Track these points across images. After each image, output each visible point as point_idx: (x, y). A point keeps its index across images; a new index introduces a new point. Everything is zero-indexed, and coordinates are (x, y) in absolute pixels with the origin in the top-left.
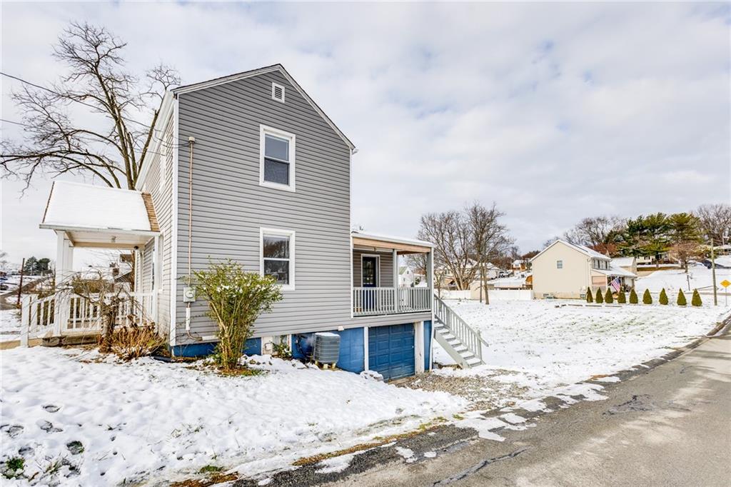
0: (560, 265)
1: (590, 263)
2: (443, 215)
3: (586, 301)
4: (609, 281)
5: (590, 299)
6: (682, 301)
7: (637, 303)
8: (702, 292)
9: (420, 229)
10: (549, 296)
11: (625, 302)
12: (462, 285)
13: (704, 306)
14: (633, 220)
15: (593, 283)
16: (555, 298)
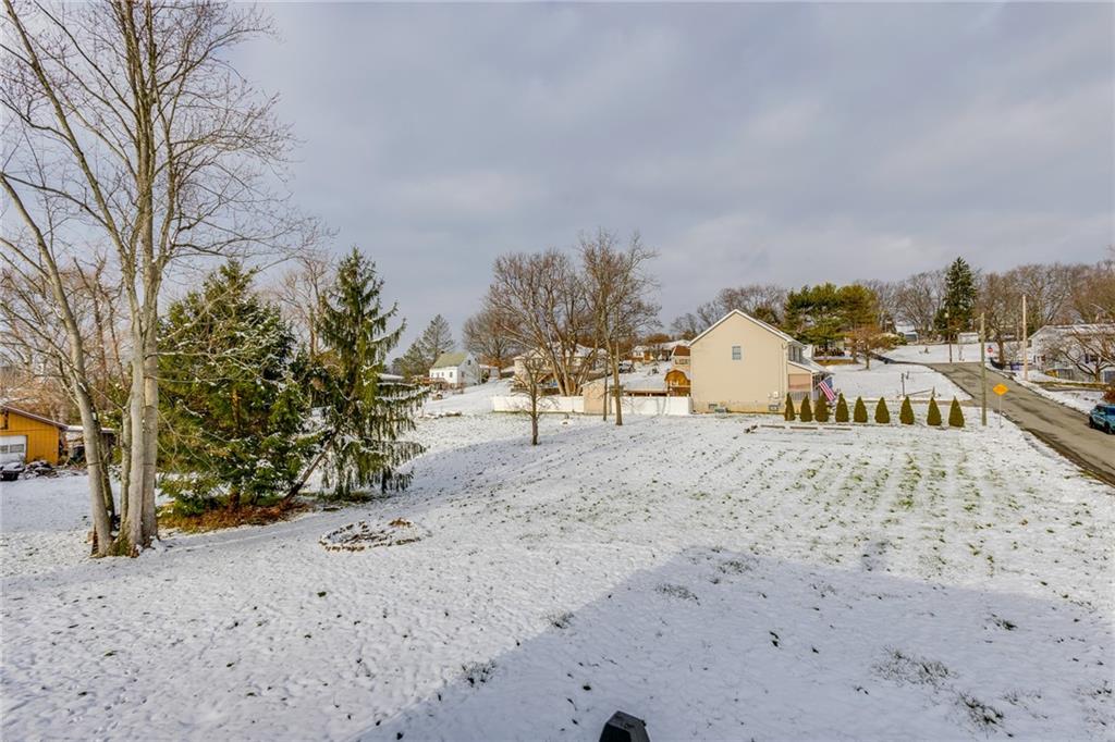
0: (736, 354)
1: (786, 351)
2: (538, 257)
3: (783, 417)
4: (815, 383)
5: (789, 415)
6: (934, 419)
7: (866, 421)
8: (917, 399)
9: (493, 281)
10: (719, 407)
11: (847, 420)
12: (567, 387)
13: (967, 427)
14: (821, 286)
15: (790, 387)
16: (728, 411)
